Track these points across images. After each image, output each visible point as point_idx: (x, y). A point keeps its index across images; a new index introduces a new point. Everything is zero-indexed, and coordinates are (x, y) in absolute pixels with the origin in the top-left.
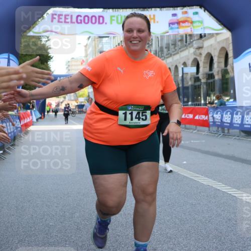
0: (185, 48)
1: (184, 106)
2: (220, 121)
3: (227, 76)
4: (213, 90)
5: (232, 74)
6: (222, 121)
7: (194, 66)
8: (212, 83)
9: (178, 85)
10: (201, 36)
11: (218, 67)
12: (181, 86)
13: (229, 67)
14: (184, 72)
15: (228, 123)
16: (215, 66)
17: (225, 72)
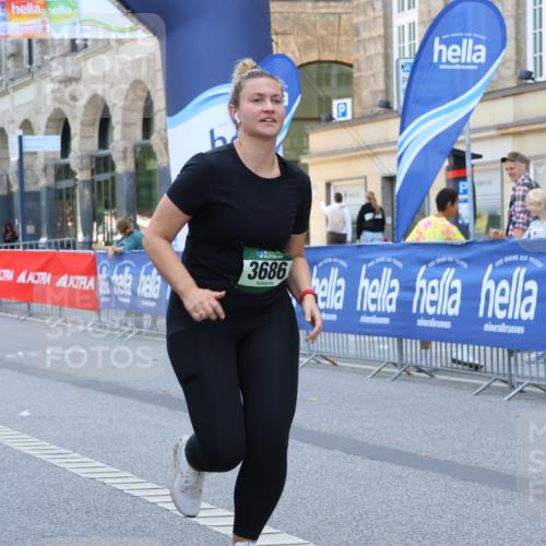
0: (30, 78)
1: (25, 247)
2: (129, 293)
3: (151, 165)
4: (110, 204)
5: (165, 161)
6: (134, 292)
7: (57, 134)
8: (106, 181)
9: (9, 185)
10: (74, 47)
11: (124, 138)
12: (15, 188)
13: (155, 140)
14: (25, 150)
15: (152, 299)
16: (116, 133)
17: (144, 153)
